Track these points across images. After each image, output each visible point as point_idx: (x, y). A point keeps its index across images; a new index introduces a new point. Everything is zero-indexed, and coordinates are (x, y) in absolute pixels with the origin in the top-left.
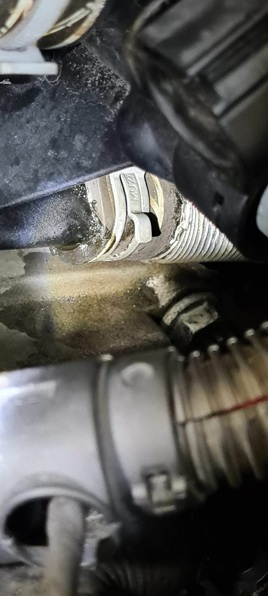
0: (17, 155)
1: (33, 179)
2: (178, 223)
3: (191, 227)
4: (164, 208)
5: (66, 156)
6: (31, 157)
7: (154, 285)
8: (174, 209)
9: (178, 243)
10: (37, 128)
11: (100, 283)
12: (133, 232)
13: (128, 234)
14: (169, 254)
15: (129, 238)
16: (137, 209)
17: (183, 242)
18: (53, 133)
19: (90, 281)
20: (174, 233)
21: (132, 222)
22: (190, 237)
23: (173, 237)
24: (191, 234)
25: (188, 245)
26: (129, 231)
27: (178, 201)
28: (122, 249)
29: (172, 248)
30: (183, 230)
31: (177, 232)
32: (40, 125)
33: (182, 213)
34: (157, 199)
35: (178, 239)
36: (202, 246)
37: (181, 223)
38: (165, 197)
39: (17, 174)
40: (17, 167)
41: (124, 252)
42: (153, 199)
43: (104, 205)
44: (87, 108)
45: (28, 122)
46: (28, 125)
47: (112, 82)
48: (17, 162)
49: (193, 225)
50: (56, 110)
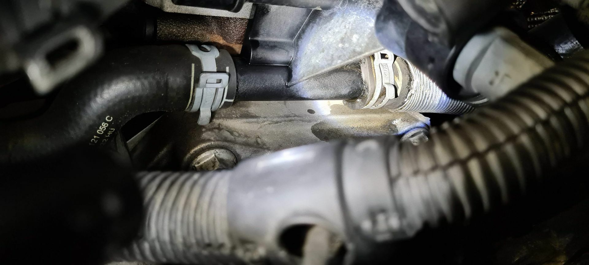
0: (323, 48)
1: (331, 59)
2: (409, 91)
3: (416, 93)
4: (402, 82)
5: (348, 46)
6: (330, 48)
7: (396, 124)
8: (407, 83)
9: (409, 101)
10: (334, 32)
11: (369, 121)
12: (385, 94)
13: (383, 95)
14: (404, 107)
15: (383, 97)
16: (388, 81)
17: (411, 101)
18: (342, 35)
19: (363, 119)
20: (407, 95)
21: (385, 88)
22: (415, 99)
23: (406, 98)
24: (416, 97)
25: (414, 102)
26: (383, 93)
27: (409, 79)
28: (379, 102)
29: (405, 104)
30: (412, 94)
31: (409, 95)
32: (335, 31)
33: (412, 85)
34: (399, 77)
35: (409, 99)
36: (422, 103)
37: (411, 91)
38: (403, 77)
39: (323, 57)
40: (323, 54)
41: (380, 104)
42: (396, 78)
43: (370, 78)
44: (360, 20)
45: (330, 30)
46: (329, 32)
47: (374, 5)
48: (323, 51)
49: (417, 92)
50: (344, 23)
